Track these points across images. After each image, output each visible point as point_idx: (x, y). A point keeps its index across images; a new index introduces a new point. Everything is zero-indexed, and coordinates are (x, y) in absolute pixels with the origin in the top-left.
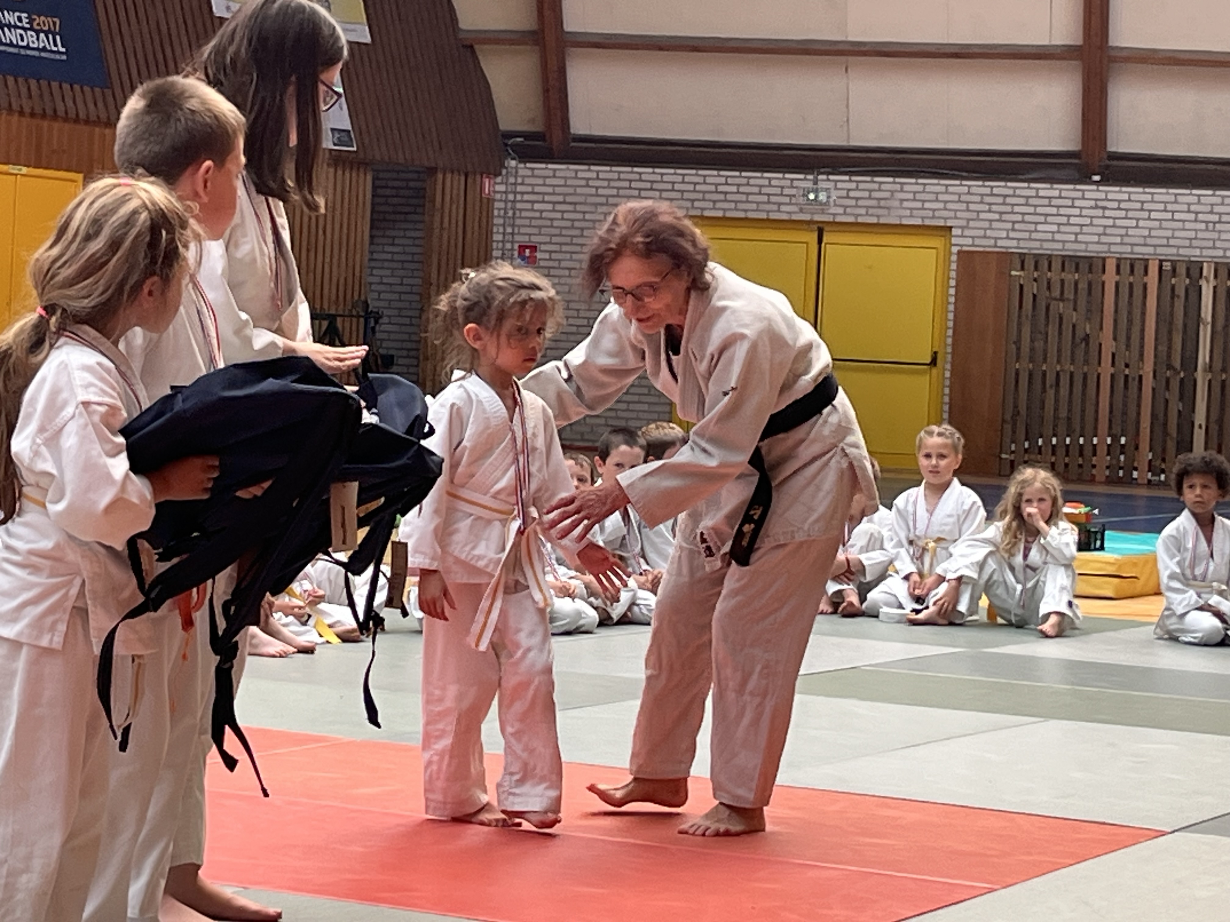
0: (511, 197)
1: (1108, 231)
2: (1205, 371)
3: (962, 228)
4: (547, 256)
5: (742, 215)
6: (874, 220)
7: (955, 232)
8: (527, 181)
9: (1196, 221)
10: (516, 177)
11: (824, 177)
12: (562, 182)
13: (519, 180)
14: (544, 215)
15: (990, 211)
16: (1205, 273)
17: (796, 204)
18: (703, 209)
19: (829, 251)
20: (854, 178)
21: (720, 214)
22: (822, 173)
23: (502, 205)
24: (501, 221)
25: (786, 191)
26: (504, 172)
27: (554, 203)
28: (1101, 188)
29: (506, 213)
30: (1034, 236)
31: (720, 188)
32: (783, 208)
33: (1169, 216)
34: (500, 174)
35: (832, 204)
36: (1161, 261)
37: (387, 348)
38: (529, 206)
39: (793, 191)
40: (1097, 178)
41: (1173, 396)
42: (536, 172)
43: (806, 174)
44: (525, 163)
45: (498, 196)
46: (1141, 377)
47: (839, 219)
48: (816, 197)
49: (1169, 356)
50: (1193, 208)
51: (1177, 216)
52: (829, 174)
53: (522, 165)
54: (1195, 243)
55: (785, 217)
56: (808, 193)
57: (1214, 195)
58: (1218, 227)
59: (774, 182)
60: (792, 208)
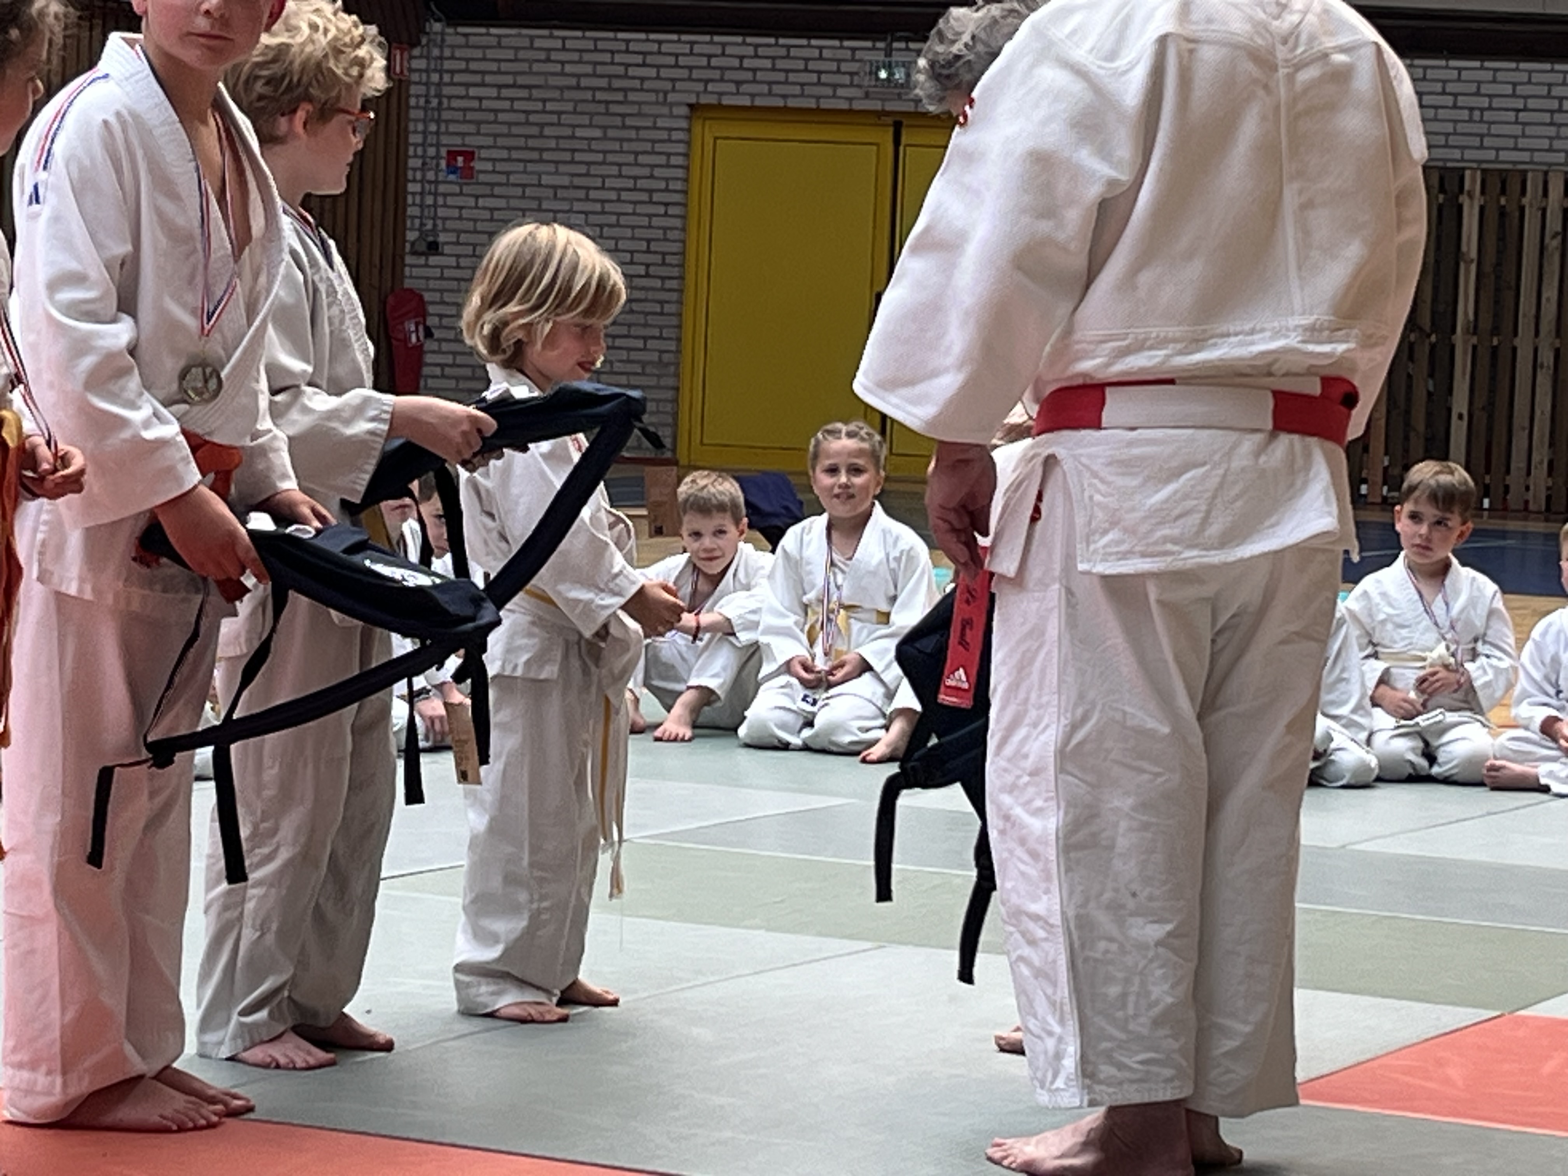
0: (435, 77)
2: (1466, 331)
4: (489, 166)
5: (779, 103)
8: (458, 54)
9: (1455, 107)
10: (441, 48)
11: (902, 45)
12: (510, 55)
13: (447, 53)
14: (486, 104)
16: (1467, 186)
17: (859, 86)
18: (721, 94)
19: (911, 156)
21: (746, 101)
22: (899, 39)
23: (422, 90)
24: (420, 114)
25: (844, 67)
26: (424, 41)
27: (500, 87)
29: (427, 102)
31: (747, 63)
32: (840, 92)
34: (418, 43)
38: (461, 91)
39: (855, 67)
41: (1420, 369)
42: (473, 40)
43: (874, 40)
44: (456, 25)
45: (415, 77)
48: (891, 74)
50: (1450, 88)
52: (907, 40)
53: (450, 30)
54: (1455, 140)
55: (844, 105)
56: (878, 69)
57: (1482, 68)
58: (1487, 116)
59: (827, 53)
60: (854, 92)
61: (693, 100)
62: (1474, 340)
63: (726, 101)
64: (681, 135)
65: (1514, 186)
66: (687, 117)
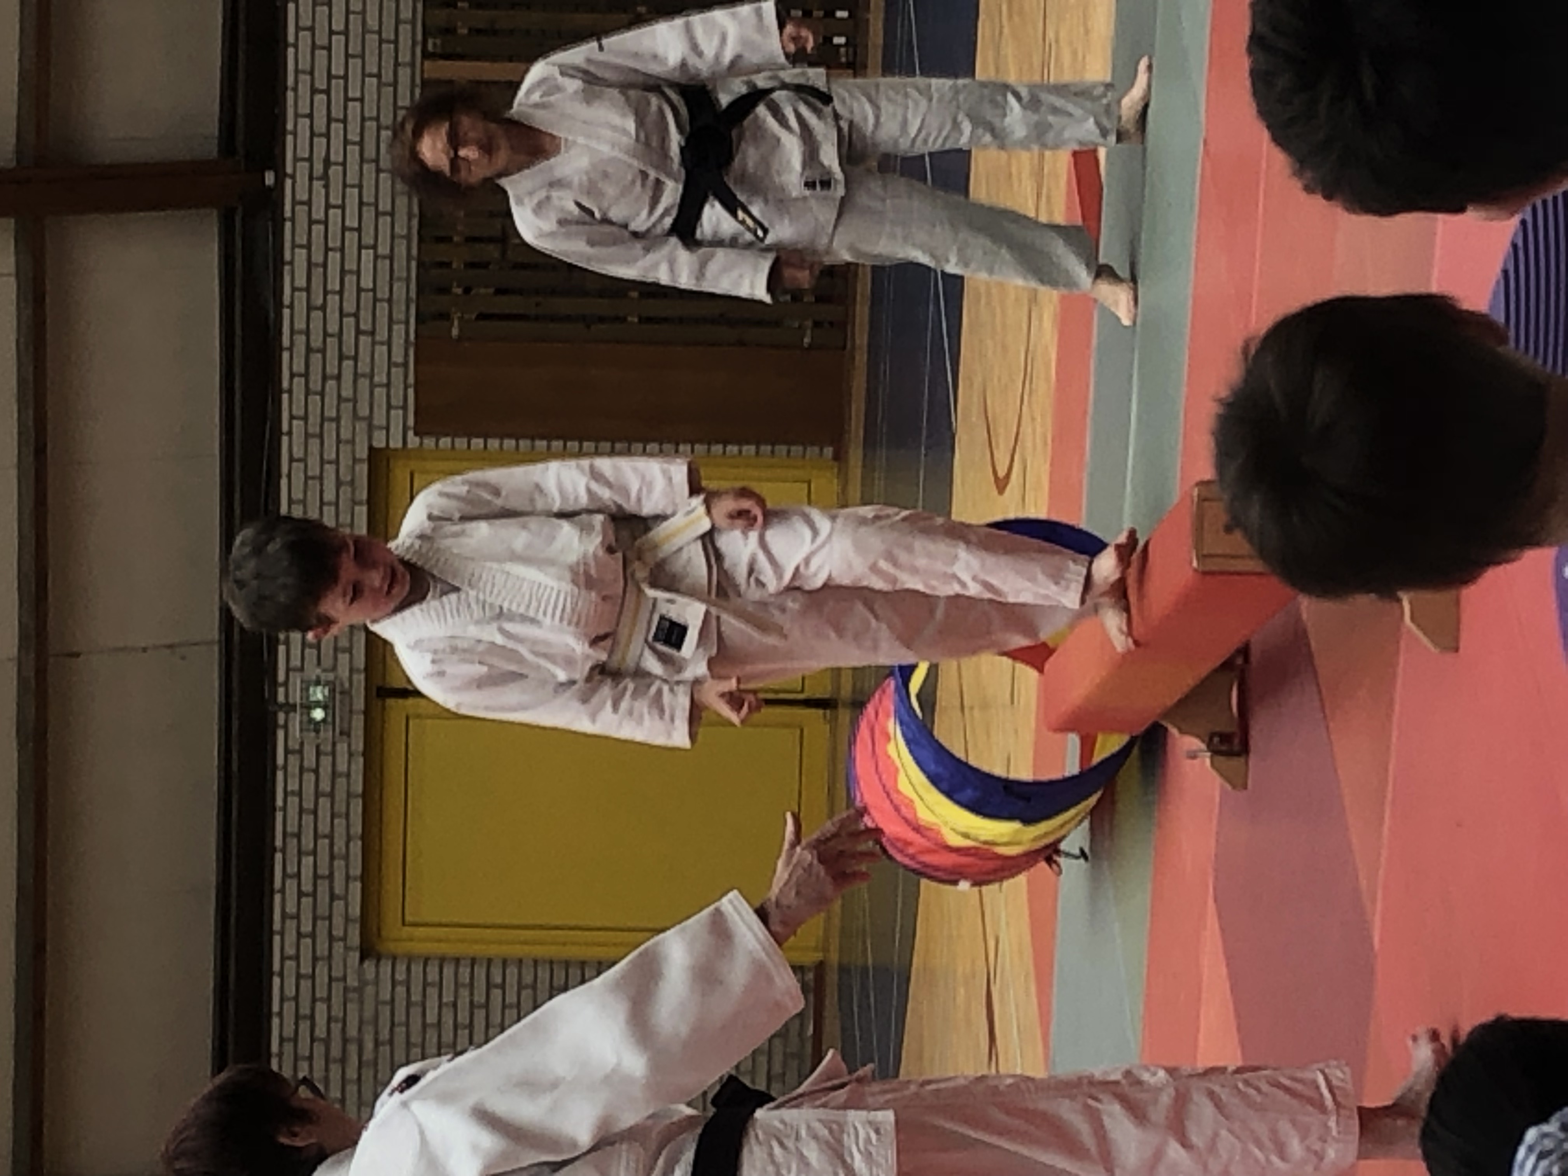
1: (370, 154)
3: (371, 428)
5: (356, 847)
7: (379, 442)
11: (281, 691)
15: (338, 377)
17: (334, 744)
18: (347, 919)
21: (356, 886)
22: (274, 694)
25: (310, 762)
28: (289, 170)
30: (383, 292)
31: (307, 887)
32: (342, 767)
33: (338, 41)
35: (331, 676)
36: (426, 55)
39: (310, 749)
40: (270, 178)
43: (276, 726)
48: (317, 704)
51: (338, 25)
52: (274, 684)
55: (359, 763)
56: (311, 720)
59: (293, 786)
60: (342, 748)
61: (357, 955)
63: (356, 910)
64: (401, 968)
66: (379, 960)
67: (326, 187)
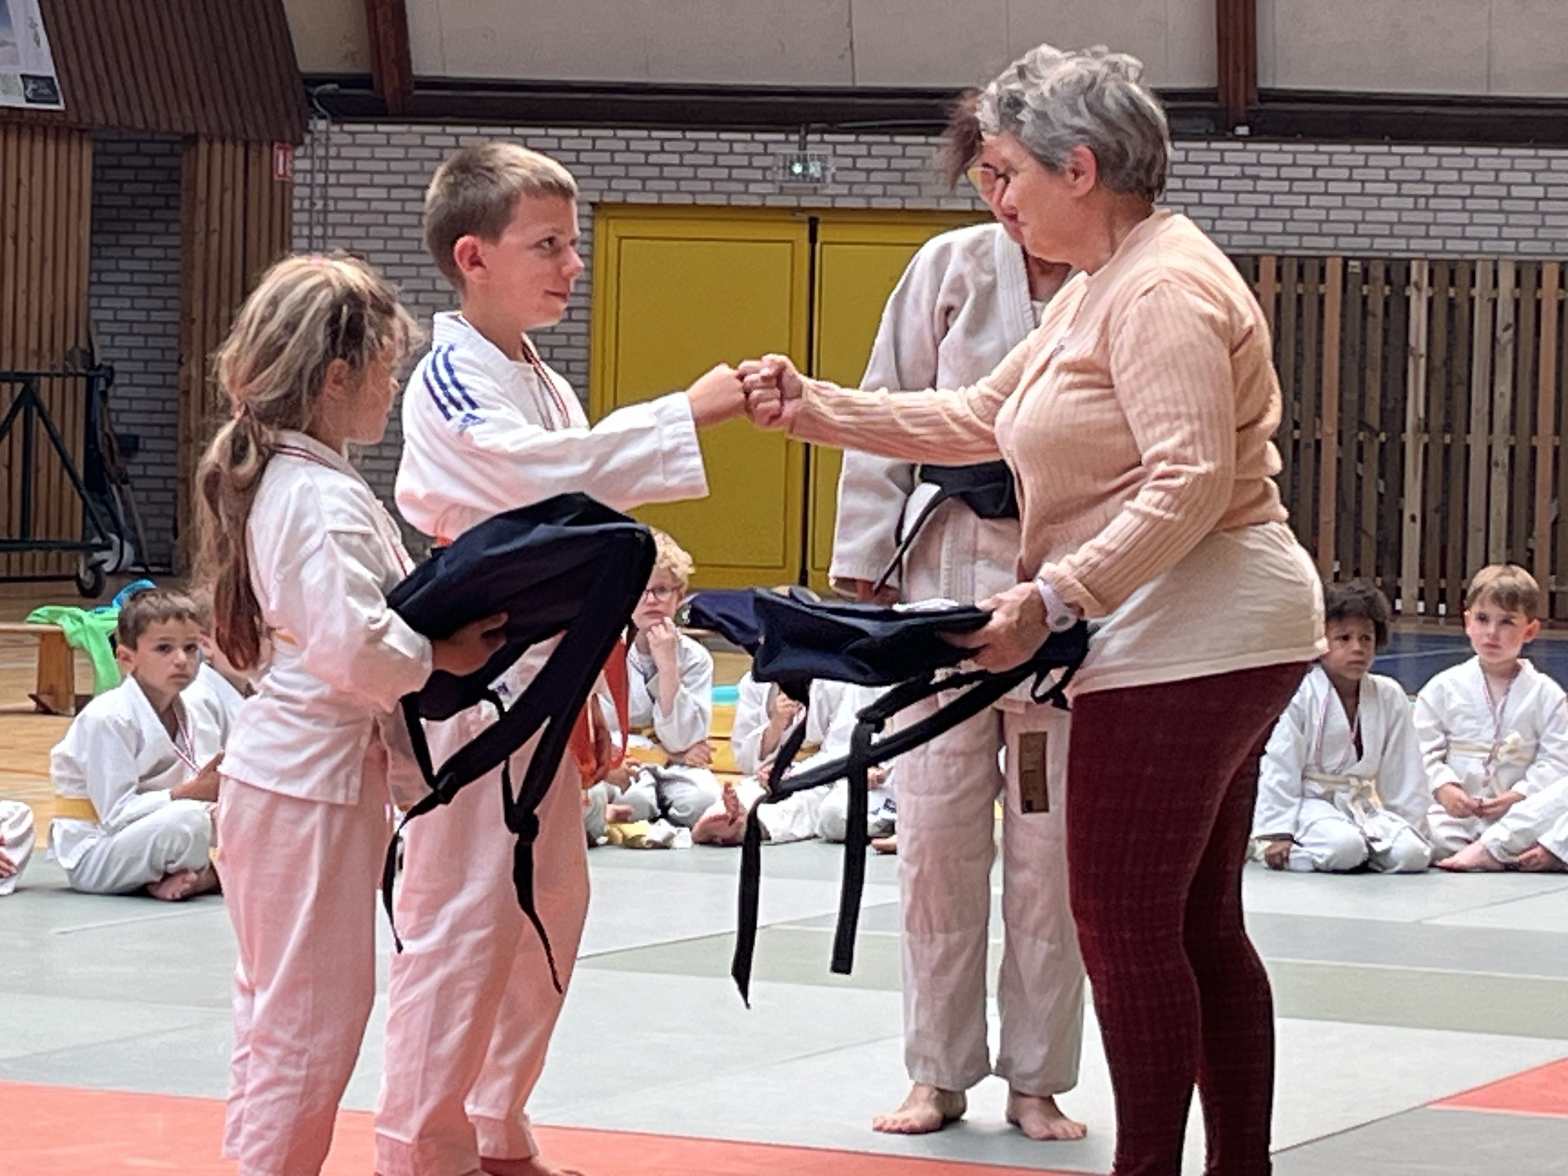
0: (320, 178)
1: (1263, 214)
2: (1417, 429)
5: (688, 200)
6: (896, 204)
8: (344, 152)
9: (1399, 195)
10: (327, 147)
11: (817, 138)
12: (400, 153)
13: (333, 152)
14: (375, 205)
16: (1414, 276)
17: (772, 181)
18: (625, 192)
19: (826, 254)
20: (863, 138)
21: (653, 199)
22: (814, 132)
23: (306, 191)
24: (304, 217)
25: (757, 161)
26: (307, 139)
27: (390, 187)
28: (1250, 146)
29: (313, 204)
31: (653, 159)
32: (752, 188)
33: (1356, 187)
34: (301, 143)
35: (829, 179)
36: (1346, 260)
37: (128, 425)
39: (768, 161)
40: (1243, 130)
41: (1370, 469)
42: (360, 139)
43: (787, 133)
44: (341, 123)
45: (299, 178)
46: (1318, 443)
47: (840, 203)
48: (805, 168)
49: (1362, 409)
50: (1393, 175)
51: (1370, 188)
52: (823, 132)
53: (336, 128)
54: (1398, 230)
55: (756, 202)
56: (792, 163)
57: (1426, 154)
58: (1433, 203)
59: (737, 147)
60: (767, 188)
61: (596, 199)
62: (1426, 438)
63: (632, 199)
65: (1463, 277)
66: (589, 217)
67: (1236, 178)
